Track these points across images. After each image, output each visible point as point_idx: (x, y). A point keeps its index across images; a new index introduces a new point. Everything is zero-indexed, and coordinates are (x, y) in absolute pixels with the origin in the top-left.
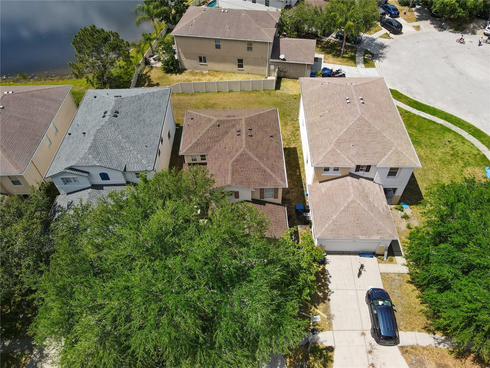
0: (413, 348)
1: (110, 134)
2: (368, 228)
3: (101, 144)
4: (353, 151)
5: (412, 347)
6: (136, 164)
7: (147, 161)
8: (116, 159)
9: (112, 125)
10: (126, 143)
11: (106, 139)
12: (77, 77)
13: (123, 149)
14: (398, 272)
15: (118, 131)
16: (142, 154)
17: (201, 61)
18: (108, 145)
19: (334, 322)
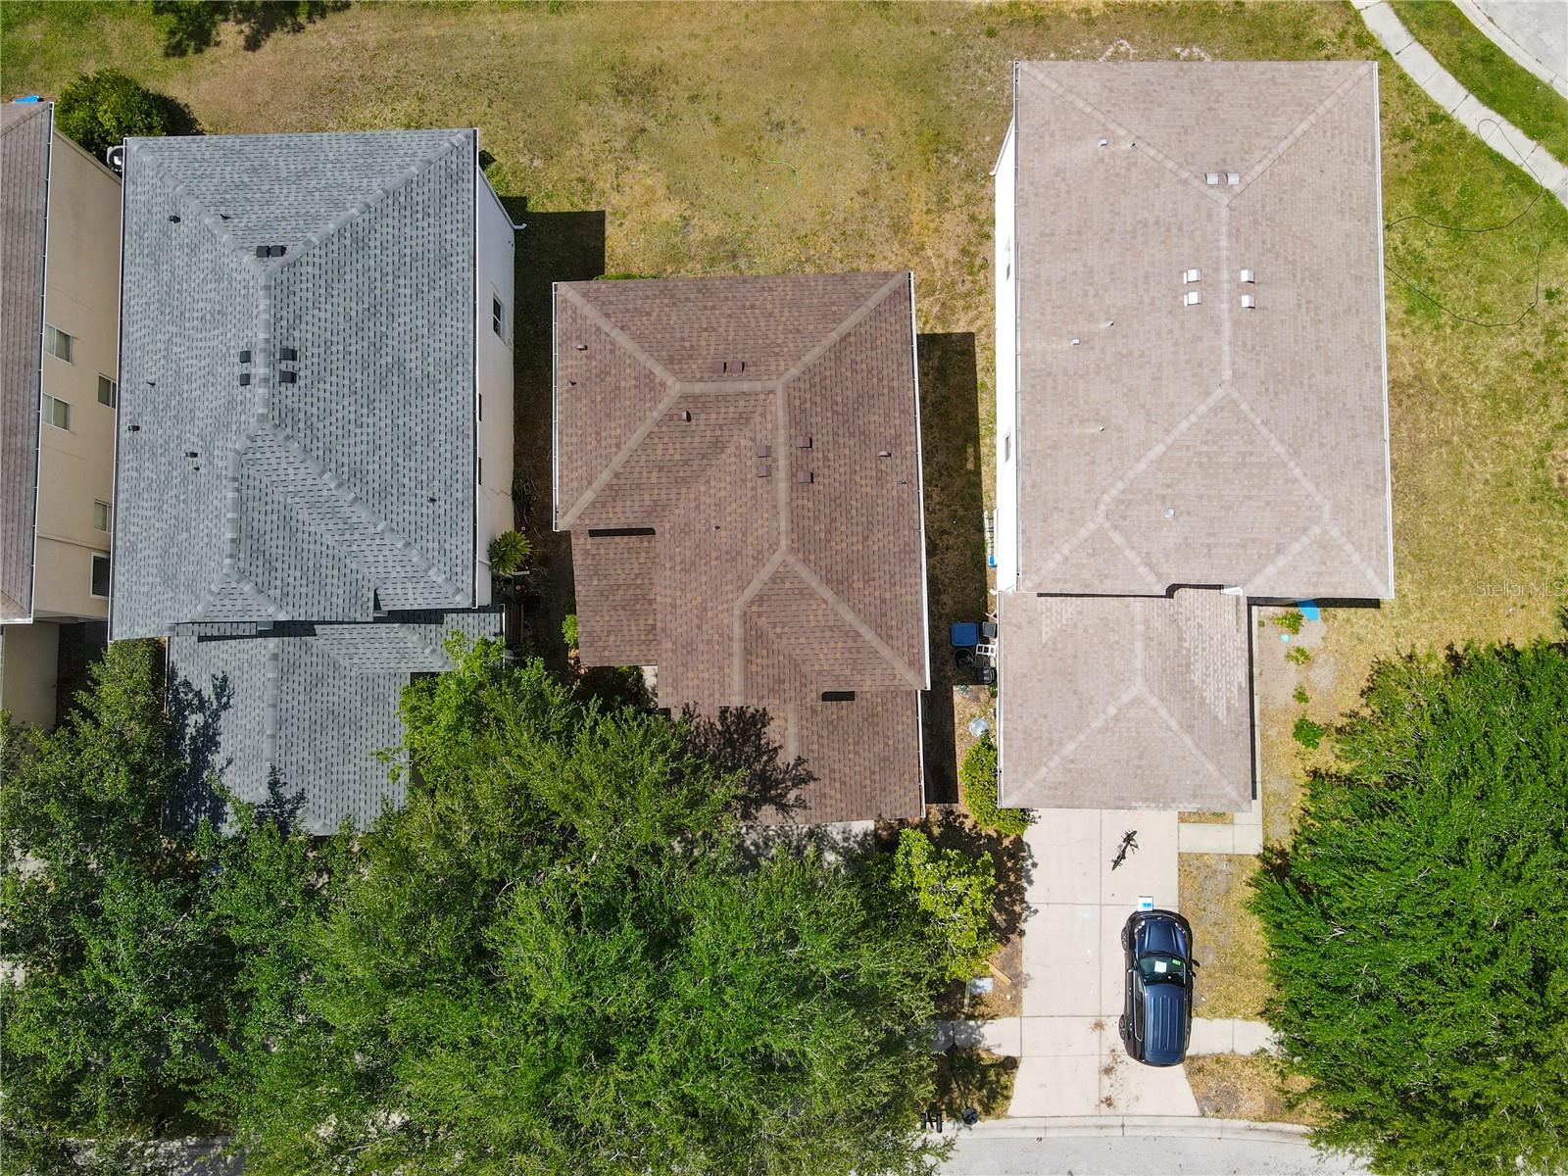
0: (1218, 1061)
1: (291, 471)
2: (1167, 781)
3: (269, 518)
4: (1170, 537)
5: (1218, 1059)
6: (409, 585)
7: (447, 569)
8: (336, 572)
9: (289, 430)
10: (357, 505)
11: (281, 489)
13: (352, 529)
14: (1229, 851)
15: (314, 454)
16: (424, 543)
18: (294, 513)
19: (1026, 994)
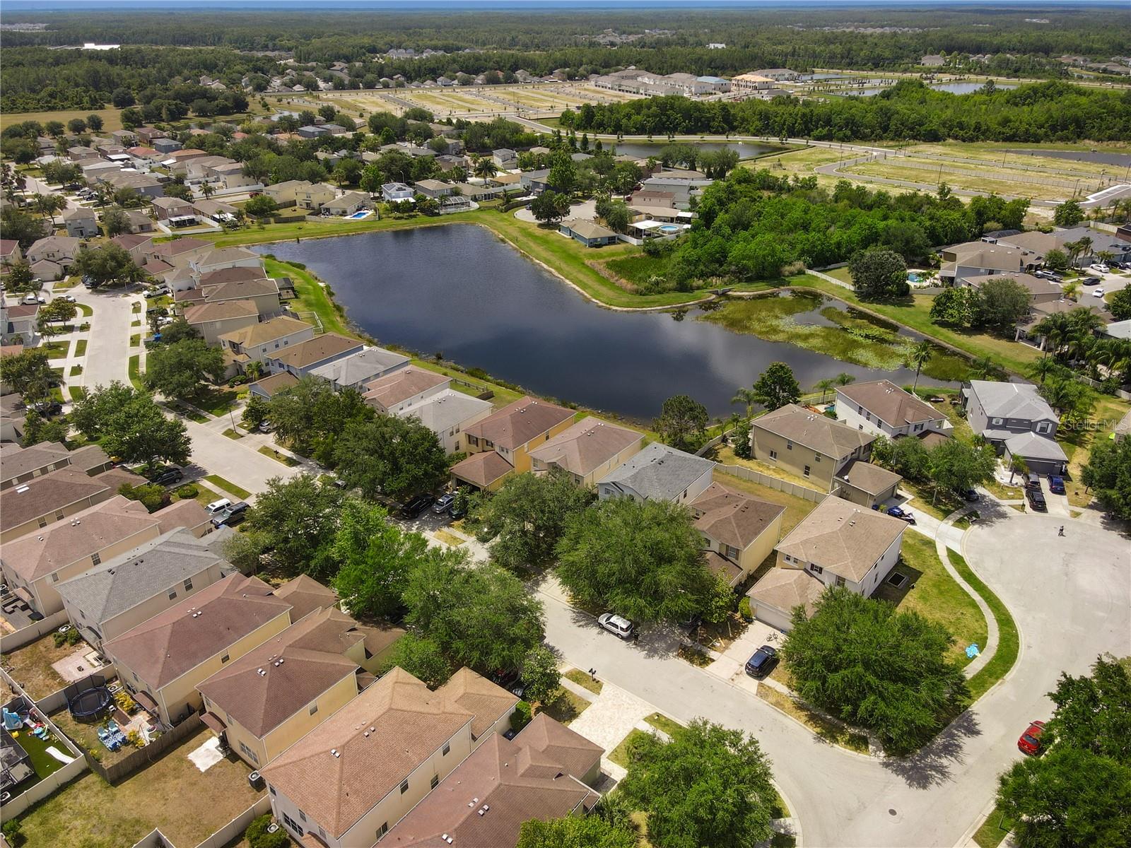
0: (769, 687)
1: (650, 473)
3: (640, 476)
4: (813, 552)
8: (645, 490)
9: (654, 468)
11: (645, 475)
12: (654, 430)
15: (655, 472)
17: (771, 455)
18: (644, 478)
19: (727, 651)
